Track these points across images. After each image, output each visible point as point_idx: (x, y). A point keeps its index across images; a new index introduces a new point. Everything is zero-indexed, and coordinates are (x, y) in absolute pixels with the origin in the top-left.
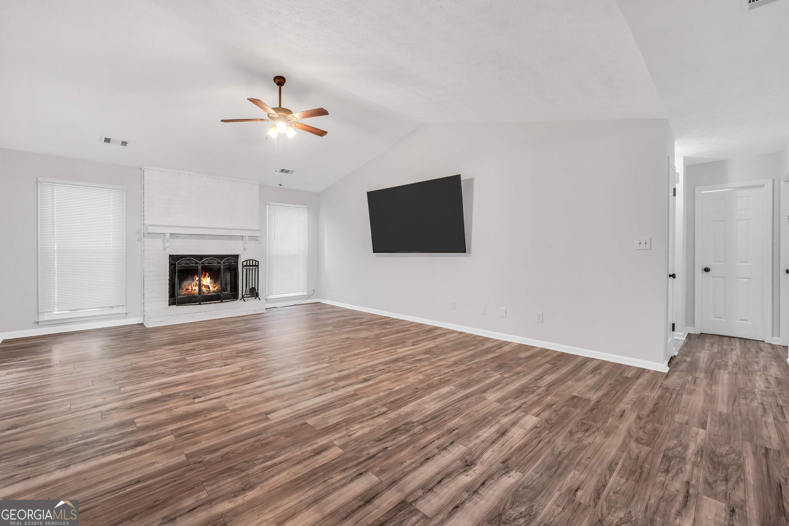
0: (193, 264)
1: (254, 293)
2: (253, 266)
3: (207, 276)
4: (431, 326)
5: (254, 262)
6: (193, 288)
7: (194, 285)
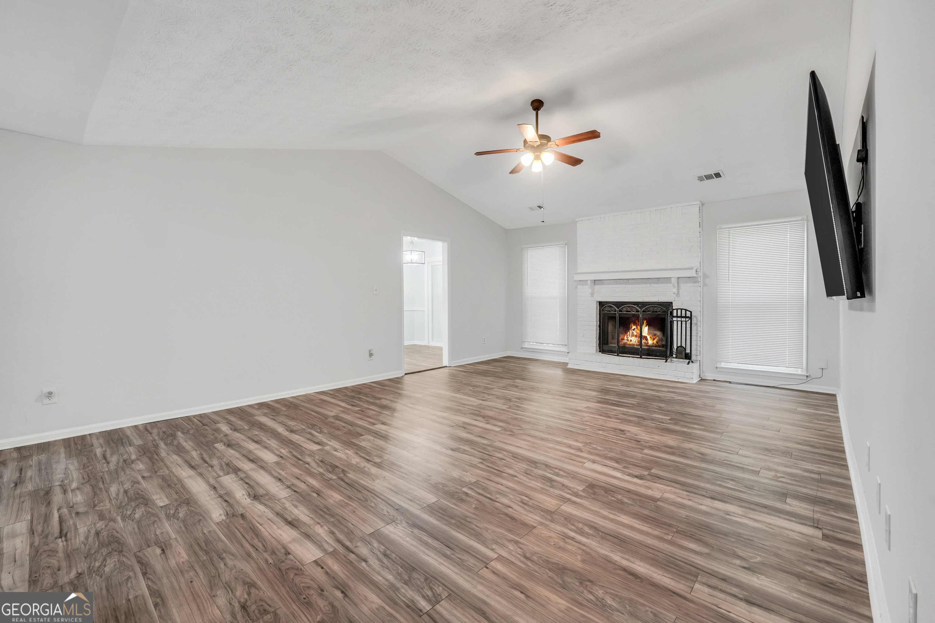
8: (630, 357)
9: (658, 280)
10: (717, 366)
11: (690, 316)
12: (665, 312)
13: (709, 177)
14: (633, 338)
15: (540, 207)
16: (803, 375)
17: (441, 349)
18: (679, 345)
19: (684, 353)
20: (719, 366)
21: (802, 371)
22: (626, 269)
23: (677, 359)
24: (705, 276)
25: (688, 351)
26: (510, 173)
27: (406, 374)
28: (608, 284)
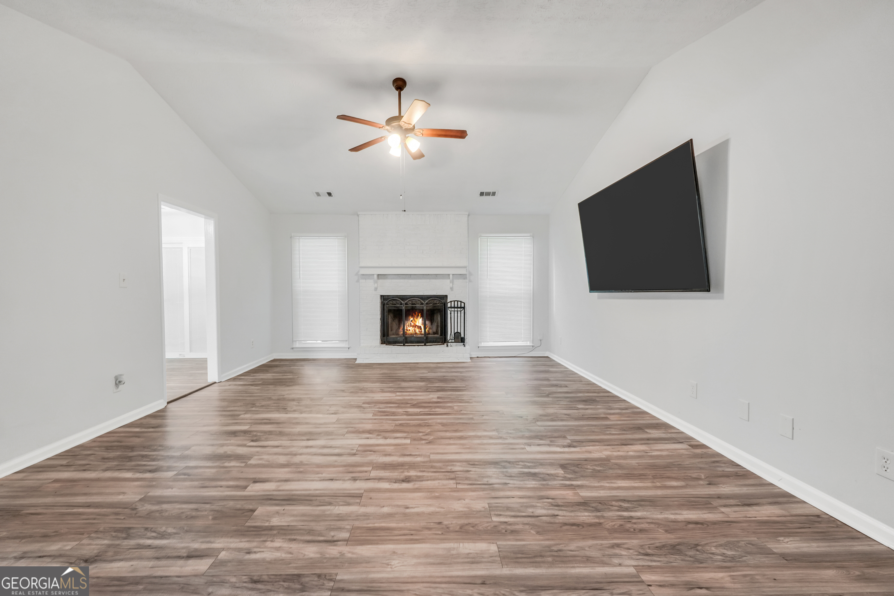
0: (398, 304)
1: (460, 339)
2: (458, 308)
3: (419, 317)
4: (659, 419)
5: (459, 303)
6: (408, 329)
7: (408, 326)
8: (415, 346)
9: (436, 276)
10: (478, 346)
11: (463, 306)
12: (442, 304)
13: (488, 194)
14: (411, 328)
15: (330, 194)
16: (531, 346)
17: (205, 361)
18: (456, 331)
19: (460, 337)
20: (480, 345)
21: (530, 343)
22: (408, 266)
23: (455, 344)
24: (470, 274)
25: (462, 336)
26: (350, 150)
27: (168, 403)
28: (392, 279)
